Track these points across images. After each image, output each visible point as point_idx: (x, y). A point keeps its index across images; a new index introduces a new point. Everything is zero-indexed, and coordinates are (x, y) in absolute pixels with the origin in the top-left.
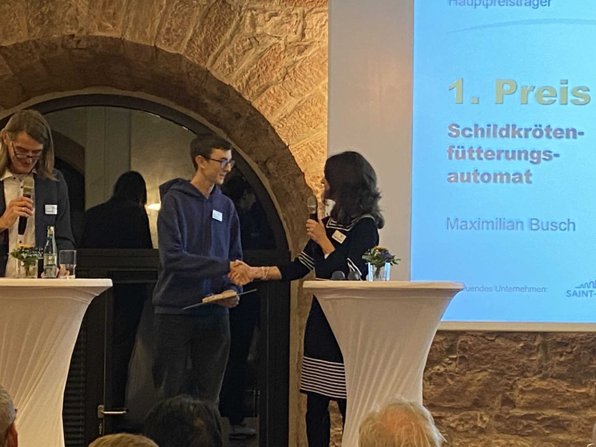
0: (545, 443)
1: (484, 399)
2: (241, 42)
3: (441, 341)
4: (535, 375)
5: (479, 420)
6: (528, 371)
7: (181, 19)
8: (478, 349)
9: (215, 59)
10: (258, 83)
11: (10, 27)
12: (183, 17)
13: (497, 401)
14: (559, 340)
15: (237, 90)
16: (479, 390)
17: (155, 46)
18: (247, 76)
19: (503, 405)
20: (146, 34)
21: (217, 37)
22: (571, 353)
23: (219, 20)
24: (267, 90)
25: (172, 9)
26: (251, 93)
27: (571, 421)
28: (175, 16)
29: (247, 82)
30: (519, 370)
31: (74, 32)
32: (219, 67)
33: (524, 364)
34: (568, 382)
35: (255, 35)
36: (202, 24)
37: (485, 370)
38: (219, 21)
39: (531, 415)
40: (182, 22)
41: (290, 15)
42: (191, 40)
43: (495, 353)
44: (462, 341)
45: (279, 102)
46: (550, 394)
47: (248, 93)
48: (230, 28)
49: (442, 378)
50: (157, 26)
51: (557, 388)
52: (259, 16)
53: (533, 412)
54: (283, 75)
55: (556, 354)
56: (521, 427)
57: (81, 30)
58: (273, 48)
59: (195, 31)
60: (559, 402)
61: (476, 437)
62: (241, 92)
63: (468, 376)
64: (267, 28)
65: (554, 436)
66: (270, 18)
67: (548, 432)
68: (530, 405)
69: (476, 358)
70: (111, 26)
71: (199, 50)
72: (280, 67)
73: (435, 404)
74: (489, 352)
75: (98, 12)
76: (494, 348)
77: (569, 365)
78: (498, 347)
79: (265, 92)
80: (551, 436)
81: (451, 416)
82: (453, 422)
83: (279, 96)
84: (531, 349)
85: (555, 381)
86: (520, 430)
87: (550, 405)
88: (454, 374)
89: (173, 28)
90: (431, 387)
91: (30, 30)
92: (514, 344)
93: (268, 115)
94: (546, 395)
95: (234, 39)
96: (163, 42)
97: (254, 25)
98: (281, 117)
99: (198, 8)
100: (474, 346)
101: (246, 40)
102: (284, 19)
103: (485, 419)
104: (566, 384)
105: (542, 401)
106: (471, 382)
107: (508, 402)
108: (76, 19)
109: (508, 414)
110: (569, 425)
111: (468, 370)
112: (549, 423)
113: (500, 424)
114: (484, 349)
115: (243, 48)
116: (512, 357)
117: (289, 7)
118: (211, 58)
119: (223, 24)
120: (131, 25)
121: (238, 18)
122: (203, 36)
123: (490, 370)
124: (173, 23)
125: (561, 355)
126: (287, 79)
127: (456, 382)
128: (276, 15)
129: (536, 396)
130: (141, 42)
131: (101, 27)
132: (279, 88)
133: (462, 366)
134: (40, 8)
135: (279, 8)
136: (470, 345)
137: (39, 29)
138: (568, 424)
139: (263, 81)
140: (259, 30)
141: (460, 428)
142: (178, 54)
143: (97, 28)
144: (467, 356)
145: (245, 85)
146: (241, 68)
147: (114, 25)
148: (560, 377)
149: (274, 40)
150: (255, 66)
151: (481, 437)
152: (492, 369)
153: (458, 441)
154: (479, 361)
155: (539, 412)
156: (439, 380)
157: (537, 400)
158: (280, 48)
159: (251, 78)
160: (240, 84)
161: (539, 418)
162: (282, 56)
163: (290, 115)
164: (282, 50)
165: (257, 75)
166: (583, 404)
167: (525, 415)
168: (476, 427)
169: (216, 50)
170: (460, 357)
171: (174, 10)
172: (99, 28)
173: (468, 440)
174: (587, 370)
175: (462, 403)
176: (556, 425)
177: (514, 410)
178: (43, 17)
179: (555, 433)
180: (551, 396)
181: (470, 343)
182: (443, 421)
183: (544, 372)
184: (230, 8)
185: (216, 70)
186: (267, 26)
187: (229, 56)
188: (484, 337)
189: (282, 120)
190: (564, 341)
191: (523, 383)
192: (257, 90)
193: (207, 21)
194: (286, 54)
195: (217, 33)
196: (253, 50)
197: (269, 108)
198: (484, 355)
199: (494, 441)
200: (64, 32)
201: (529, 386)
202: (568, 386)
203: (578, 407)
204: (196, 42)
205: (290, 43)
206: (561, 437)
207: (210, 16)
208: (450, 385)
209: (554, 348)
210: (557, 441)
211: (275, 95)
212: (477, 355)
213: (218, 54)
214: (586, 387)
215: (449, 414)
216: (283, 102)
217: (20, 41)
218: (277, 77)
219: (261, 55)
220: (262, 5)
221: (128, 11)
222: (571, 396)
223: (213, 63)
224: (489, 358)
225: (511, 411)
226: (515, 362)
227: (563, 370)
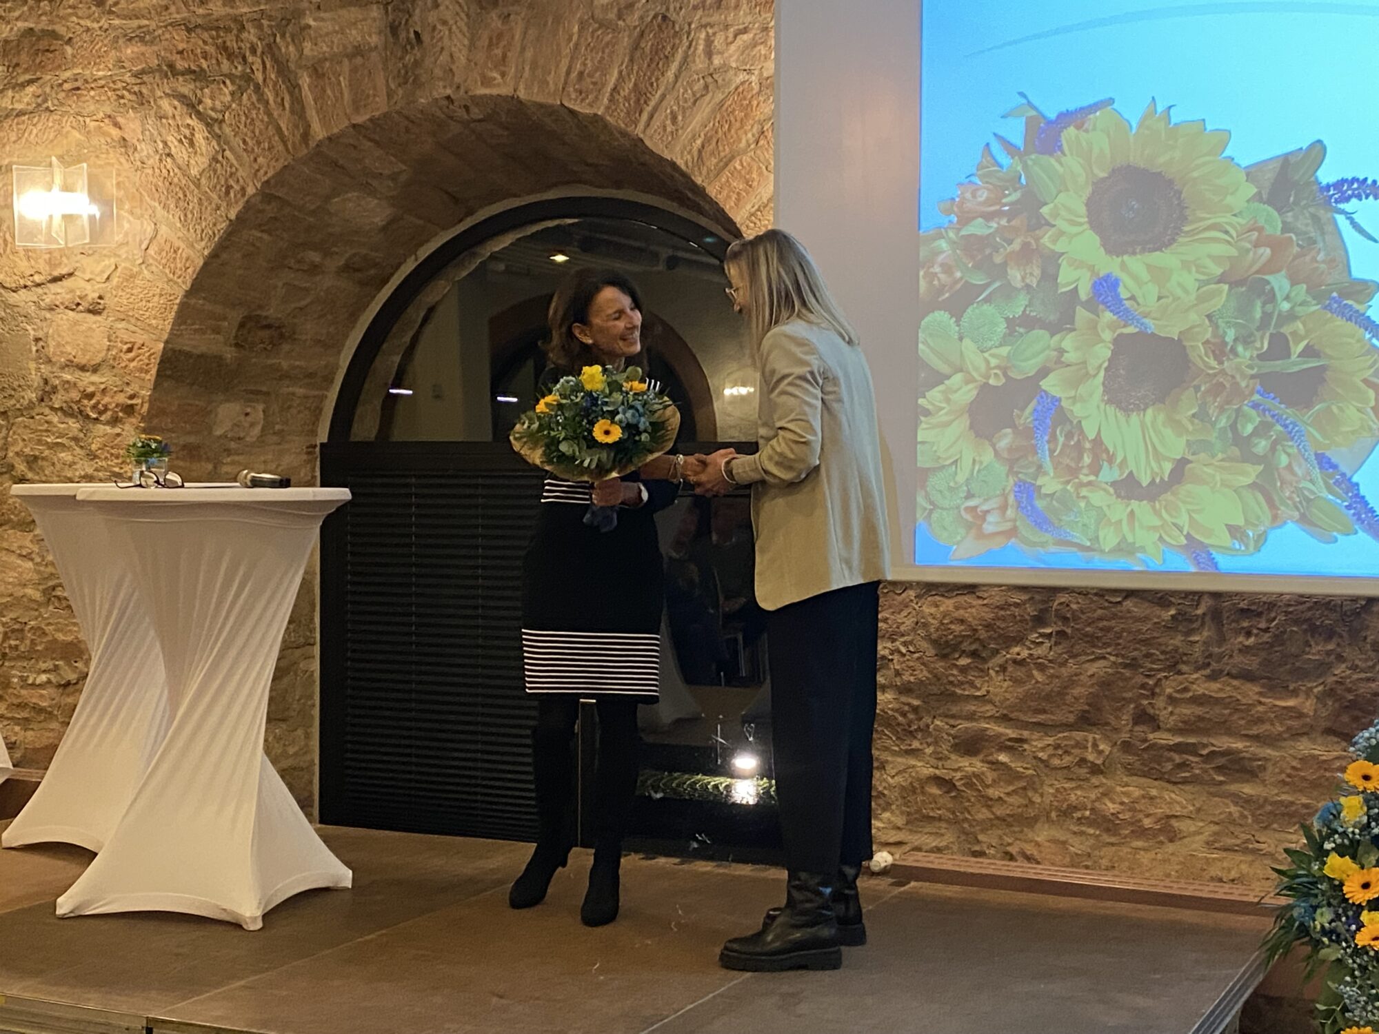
0: (1216, 799)
1: (1099, 710)
2: (690, 84)
3: (1024, 603)
4: (1197, 669)
5: (1090, 750)
6: (1184, 662)
7: (600, 54)
8: (1089, 618)
9: (651, 117)
10: (716, 153)
11: (363, 91)
12: (603, 52)
13: (1126, 718)
14: (1243, 605)
15: (683, 167)
16: (1090, 693)
17: (562, 105)
18: (699, 142)
19: (1136, 723)
20: (548, 83)
21: (653, 79)
22: (1267, 630)
23: (656, 51)
24: (730, 167)
25: (586, 39)
26: (704, 172)
27: (1265, 759)
28: (591, 51)
29: (700, 152)
30: (1167, 659)
31: (449, 92)
32: (655, 131)
33: (1176, 650)
34: (1263, 686)
35: (712, 70)
36: (632, 60)
37: (1104, 658)
38: (656, 53)
39: (1188, 744)
40: (603, 58)
41: (767, 28)
42: (615, 89)
43: (1122, 626)
44: (1061, 604)
45: (749, 183)
46: (1226, 707)
47: (701, 173)
48: (673, 62)
49: (1023, 669)
50: (565, 69)
51: (1239, 697)
52: (718, 36)
53: (1192, 740)
54: (757, 136)
55: (1238, 632)
56: (1169, 766)
57: (458, 87)
58: (741, 89)
59: (620, 72)
60: (1243, 722)
61: (1087, 780)
62: (689, 171)
63: (1072, 666)
64: (731, 56)
65: (1234, 788)
66: (735, 37)
67: (1222, 778)
68: (1186, 727)
69: (1086, 635)
70: (499, 77)
71: (627, 105)
72: (751, 122)
73: (1012, 716)
74: (1113, 623)
75: (480, 56)
76: (1121, 618)
77: (1263, 654)
78: (1129, 615)
79: (728, 168)
80: (1227, 787)
81: (1040, 739)
82: (1043, 749)
83: (750, 172)
84: (1191, 621)
85: (1235, 683)
86: (1170, 772)
87: (1225, 727)
88: (1046, 662)
89: (587, 72)
90: (1006, 684)
91: (390, 95)
92: (1157, 610)
93: (731, 208)
94: (1217, 710)
95: (680, 80)
96: (573, 96)
97: (709, 54)
98: (754, 210)
99: (627, 33)
100: (1083, 613)
101: (699, 79)
102: (758, 37)
103: (1101, 747)
104: (1257, 689)
105: (1210, 720)
106: (1075, 678)
107: (1145, 718)
108: (451, 70)
109: (1145, 740)
110: (1263, 768)
111: (1071, 657)
112: (1221, 761)
113: (1131, 759)
114: (1100, 619)
115: (694, 94)
116: (1155, 634)
117: (764, 16)
118: (645, 116)
119: (662, 56)
120: (527, 74)
121: (685, 43)
122: (633, 80)
123: (1112, 658)
124: (588, 62)
125: (1248, 634)
126: (761, 142)
127: (1049, 677)
128: (745, 31)
129: (1199, 711)
130: (540, 99)
131: (487, 82)
132: (749, 160)
133: (1059, 649)
134: (402, 58)
135: (749, 19)
136: (1074, 611)
137: (400, 92)
138: (1259, 766)
139: (724, 150)
140: (717, 61)
141: (1056, 762)
142: (595, 115)
143: (479, 83)
144: (1069, 631)
145: (696, 159)
146: (689, 130)
147: (503, 75)
148: (1247, 676)
149: (742, 77)
150: (711, 124)
151: (1095, 780)
152: (1116, 655)
153: (1051, 785)
154: (1092, 640)
155: (1205, 740)
156: (1020, 673)
157: (1201, 718)
158: (752, 89)
159: (706, 145)
160: (689, 157)
161: (1204, 752)
162: (755, 103)
163: (764, 207)
164: (754, 92)
165: (715, 140)
166: (1289, 728)
167: (1178, 745)
168: (1083, 761)
169: (652, 103)
170: (1058, 633)
171: (590, 40)
172: (482, 84)
173: (1073, 784)
174: (1298, 664)
175: (1060, 716)
176: (1237, 767)
177: (1157, 735)
178: (407, 73)
179: (1235, 781)
180: (1227, 712)
181: (1074, 606)
182: (1026, 746)
183: (1214, 665)
184: (674, 26)
185: (651, 138)
186: (730, 52)
187: (672, 112)
188: (1103, 596)
189: (752, 215)
190: (1253, 608)
191: (1174, 684)
192: (717, 164)
193: (638, 54)
194: (761, 99)
195: (652, 74)
196: (708, 98)
197: (734, 196)
198: (1101, 629)
199: (1119, 789)
200: (435, 94)
201: (1186, 690)
202: (1260, 694)
203: (1280, 734)
204: (621, 92)
205: (768, 78)
206: (1248, 789)
207: (643, 45)
208: (1037, 682)
209: (1233, 621)
210: (1240, 798)
211: (743, 172)
212: (1088, 629)
213: (655, 109)
214: (1297, 696)
215: (1036, 735)
216: (755, 184)
217: (377, 114)
218: (747, 141)
219: (721, 104)
220: (723, 17)
221: (523, 49)
222: (1266, 712)
223: (648, 125)
224: (1111, 635)
225: (1151, 736)
226: (1160, 644)
227: (1252, 663)
